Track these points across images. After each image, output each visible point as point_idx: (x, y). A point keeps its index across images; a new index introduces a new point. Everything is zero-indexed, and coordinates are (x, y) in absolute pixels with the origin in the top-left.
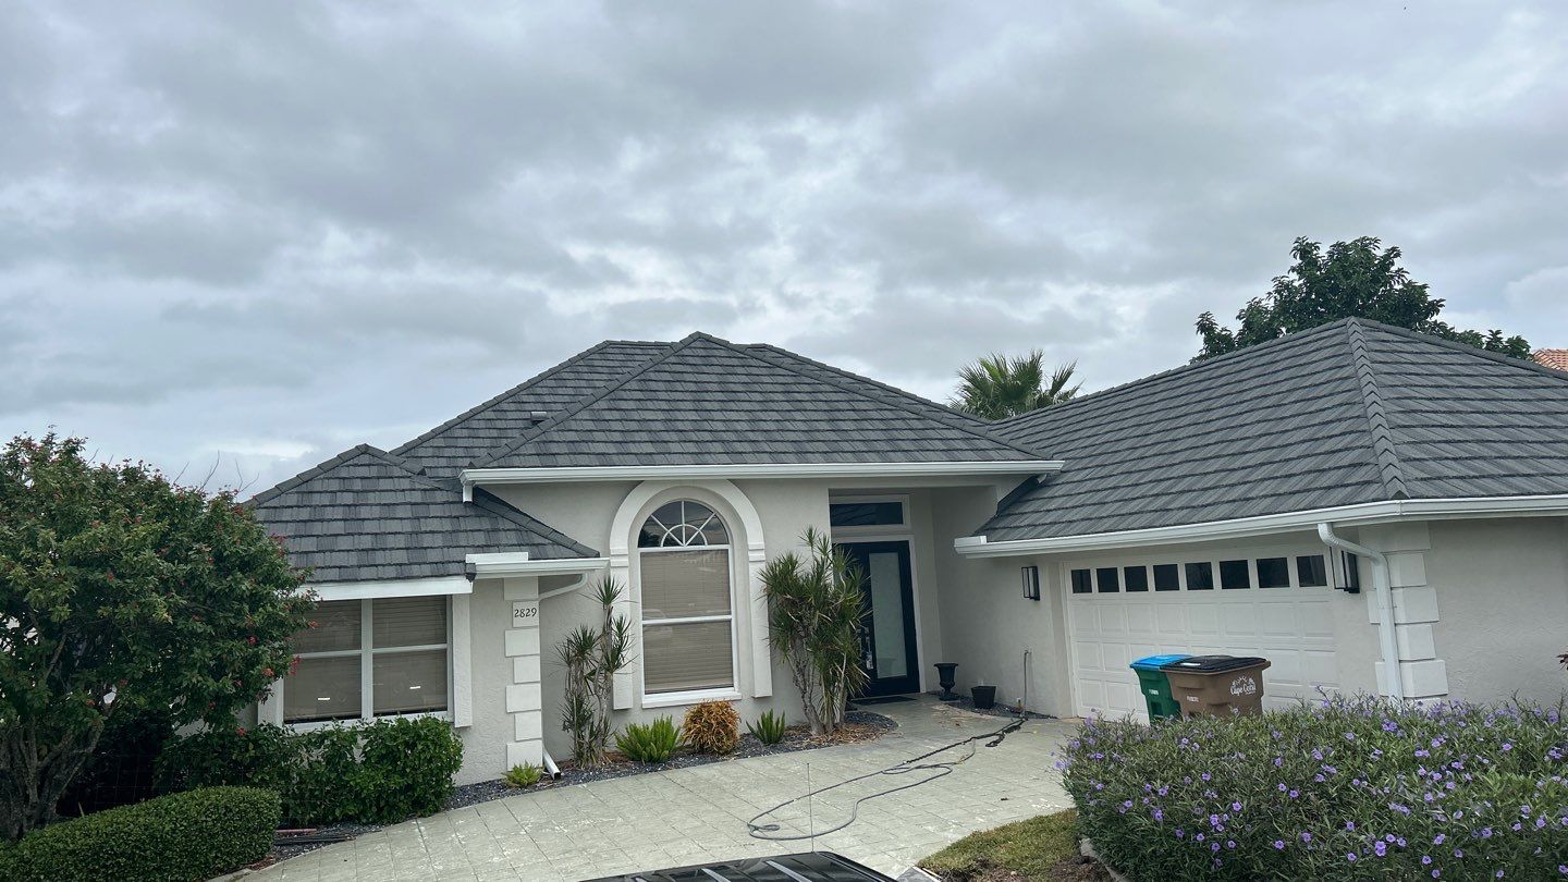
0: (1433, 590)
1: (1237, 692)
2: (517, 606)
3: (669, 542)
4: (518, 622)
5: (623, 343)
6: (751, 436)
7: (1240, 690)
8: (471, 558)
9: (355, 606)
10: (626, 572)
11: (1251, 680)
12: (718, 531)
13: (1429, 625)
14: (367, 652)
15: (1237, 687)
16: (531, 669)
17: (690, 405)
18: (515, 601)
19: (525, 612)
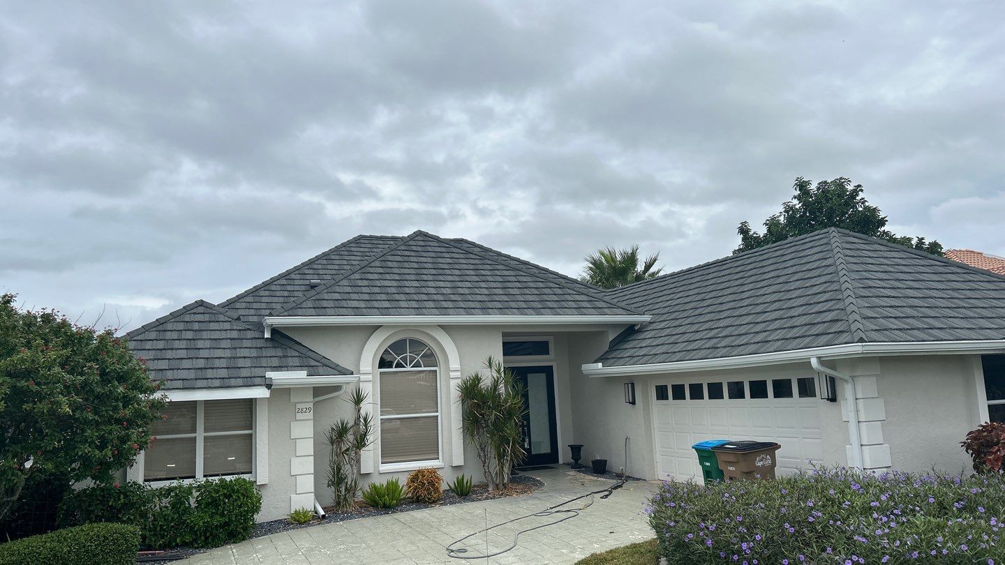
0: (882, 400)
1: (760, 464)
2: (299, 406)
3: (398, 365)
4: (299, 416)
5: (371, 237)
6: (453, 297)
7: (762, 463)
8: (269, 374)
9: (193, 405)
10: (370, 384)
11: (768, 456)
12: (430, 358)
13: (880, 422)
14: (200, 435)
15: (759, 461)
16: (307, 447)
17: (413, 277)
18: (297, 403)
19: (304, 410)
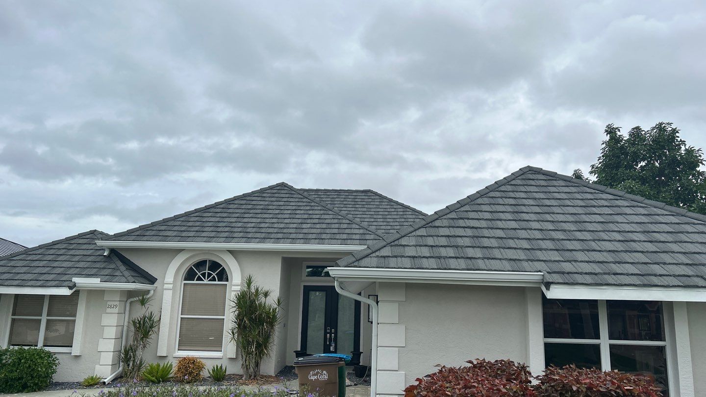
0: (402, 328)
1: (313, 378)
2: (109, 303)
3: (199, 279)
4: (109, 310)
7: (316, 377)
8: (76, 280)
9: (42, 297)
10: (171, 292)
12: (223, 275)
13: (397, 349)
14: (44, 319)
15: (313, 375)
16: (111, 333)
18: (108, 301)
19: (112, 306)
